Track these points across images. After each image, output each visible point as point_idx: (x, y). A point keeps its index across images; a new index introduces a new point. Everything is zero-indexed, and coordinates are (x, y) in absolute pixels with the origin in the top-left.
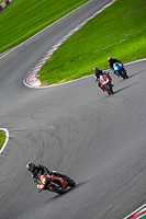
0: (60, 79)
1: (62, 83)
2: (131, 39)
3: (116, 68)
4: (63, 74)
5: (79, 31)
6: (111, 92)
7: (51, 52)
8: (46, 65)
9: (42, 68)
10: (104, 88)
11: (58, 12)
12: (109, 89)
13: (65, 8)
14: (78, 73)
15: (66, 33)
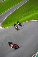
0: (7, 26)
1: (7, 27)
2: (25, 16)
3: (19, 24)
4: (8, 25)
5: (12, 14)
6: (18, 30)
7: (4, 19)
8: (3, 23)
9: (2, 24)
10: (16, 29)
11: (6, 9)
12: (17, 29)
13: (8, 8)
14: (11, 25)
15: (8, 14)
